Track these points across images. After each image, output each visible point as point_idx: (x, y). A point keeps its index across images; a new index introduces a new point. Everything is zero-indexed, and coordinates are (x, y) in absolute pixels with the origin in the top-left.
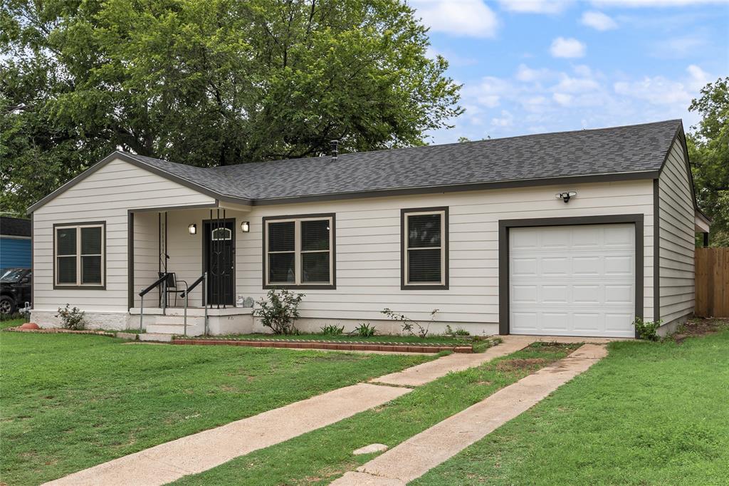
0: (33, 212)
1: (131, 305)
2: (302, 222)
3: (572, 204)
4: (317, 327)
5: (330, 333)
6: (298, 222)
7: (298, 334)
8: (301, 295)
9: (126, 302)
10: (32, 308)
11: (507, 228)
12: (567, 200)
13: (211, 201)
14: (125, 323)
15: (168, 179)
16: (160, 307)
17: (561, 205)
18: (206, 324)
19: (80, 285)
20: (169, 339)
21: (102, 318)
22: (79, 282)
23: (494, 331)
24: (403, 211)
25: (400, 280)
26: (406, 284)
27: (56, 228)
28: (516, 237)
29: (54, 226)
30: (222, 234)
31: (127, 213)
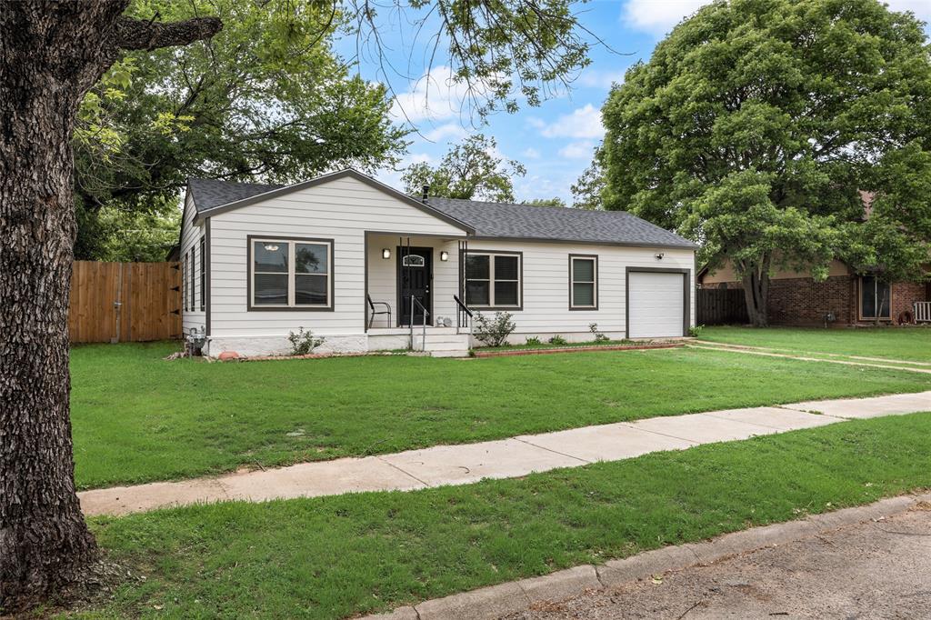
1: (367, 327)
2: (496, 257)
3: (662, 260)
4: (523, 340)
5: (533, 343)
6: (492, 257)
7: (508, 346)
9: (362, 323)
11: (630, 270)
12: (660, 258)
14: (367, 345)
17: (656, 260)
19: (293, 306)
21: (336, 341)
22: (292, 302)
23: (623, 336)
24: (570, 255)
25: (568, 304)
26: (572, 306)
27: (253, 240)
28: (632, 276)
29: (250, 237)
30: (413, 261)
31: (363, 234)
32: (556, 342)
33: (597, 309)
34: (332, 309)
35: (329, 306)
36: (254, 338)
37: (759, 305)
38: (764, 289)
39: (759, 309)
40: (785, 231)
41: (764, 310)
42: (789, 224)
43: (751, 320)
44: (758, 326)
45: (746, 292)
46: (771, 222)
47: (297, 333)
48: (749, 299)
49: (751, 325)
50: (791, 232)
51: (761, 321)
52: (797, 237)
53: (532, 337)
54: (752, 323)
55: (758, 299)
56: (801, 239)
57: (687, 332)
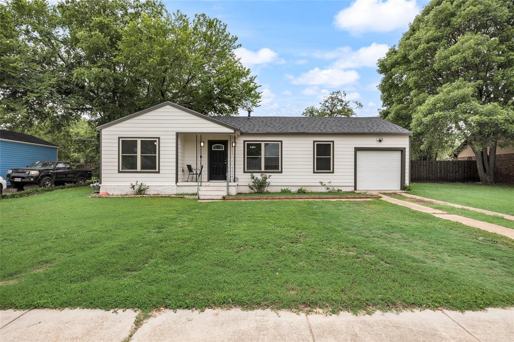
0: (101, 130)
1: (177, 181)
2: (265, 144)
3: (382, 143)
4: (279, 190)
5: (284, 192)
6: (263, 144)
7: (268, 193)
8: (271, 176)
9: (174, 179)
10: (101, 183)
11: (357, 150)
12: (380, 141)
13: (232, 131)
14: (175, 191)
15: (203, 118)
16: (197, 181)
17: (378, 143)
18: (228, 190)
19: (140, 170)
20: (220, 198)
21: (159, 188)
22: (139, 169)
23: (352, 189)
24: (314, 142)
25: (312, 170)
26: (315, 171)
27: (121, 139)
28: (359, 154)
29: (119, 138)
30: (218, 147)
31: (175, 134)
32: (301, 192)
33: (333, 172)
34: (159, 172)
35: (157, 170)
36: (120, 186)
37: (487, 170)
38: (492, 160)
39: (487, 173)
40: (485, 118)
41: (491, 174)
42: (490, 114)
43: (481, 180)
44: (486, 183)
45: (478, 162)
46: (476, 113)
47: (134, 184)
48: (479, 166)
49: (480, 183)
50: (491, 119)
51: (489, 180)
52: (496, 122)
53: (285, 188)
54: (482, 181)
55: (487, 167)
56: (501, 124)
57: (403, 187)
